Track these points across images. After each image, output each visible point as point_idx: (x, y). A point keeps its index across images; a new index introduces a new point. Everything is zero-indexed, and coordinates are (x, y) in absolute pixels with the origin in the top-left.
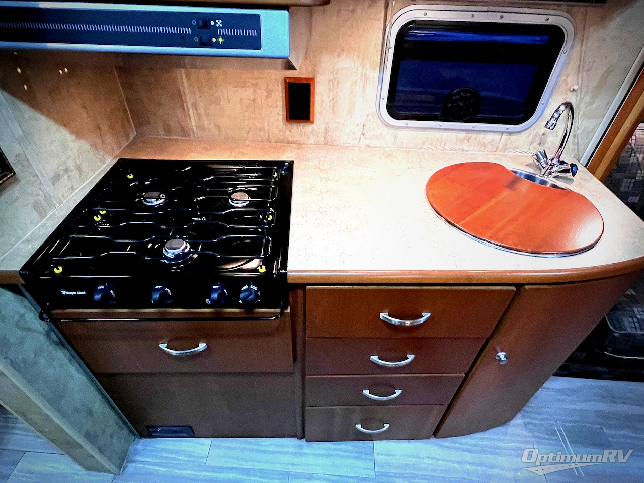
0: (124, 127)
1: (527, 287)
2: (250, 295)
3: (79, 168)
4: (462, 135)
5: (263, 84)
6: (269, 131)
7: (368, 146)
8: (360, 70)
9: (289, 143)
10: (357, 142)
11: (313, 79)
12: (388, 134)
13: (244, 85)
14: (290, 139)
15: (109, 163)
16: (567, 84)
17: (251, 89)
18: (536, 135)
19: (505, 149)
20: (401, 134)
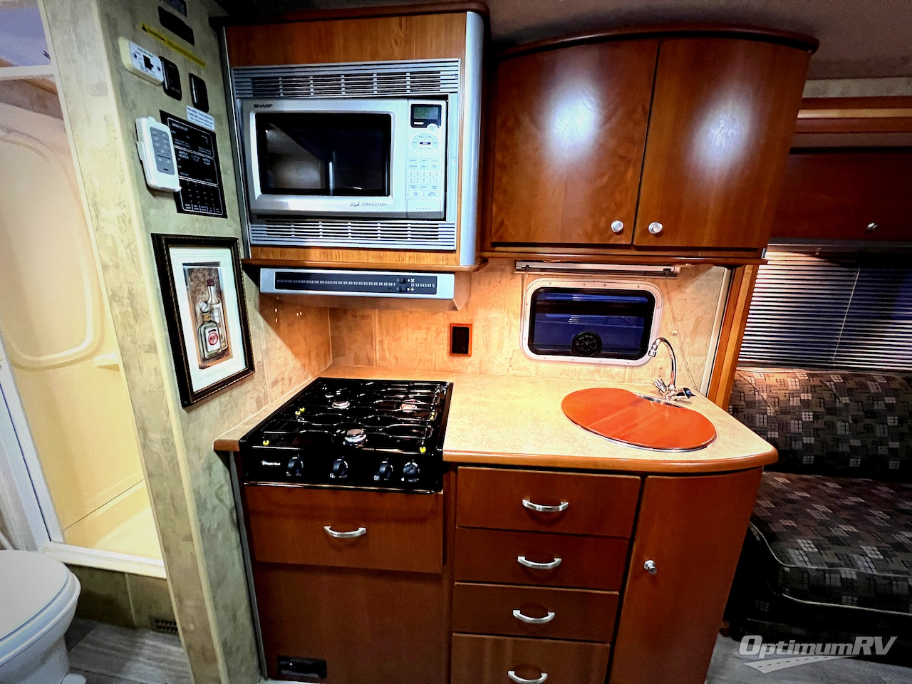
0: (325, 356)
1: (650, 477)
2: (412, 469)
3: (290, 380)
4: (592, 368)
5: (434, 328)
6: (435, 361)
7: (515, 375)
8: (506, 319)
9: (450, 371)
10: (506, 372)
11: (471, 325)
12: (532, 367)
13: (419, 328)
14: (452, 369)
15: (310, 380)
16: (667, 330)
17: (425, 332)
18: (654, 369)
19: (631, 380)
20: (542, 366)
